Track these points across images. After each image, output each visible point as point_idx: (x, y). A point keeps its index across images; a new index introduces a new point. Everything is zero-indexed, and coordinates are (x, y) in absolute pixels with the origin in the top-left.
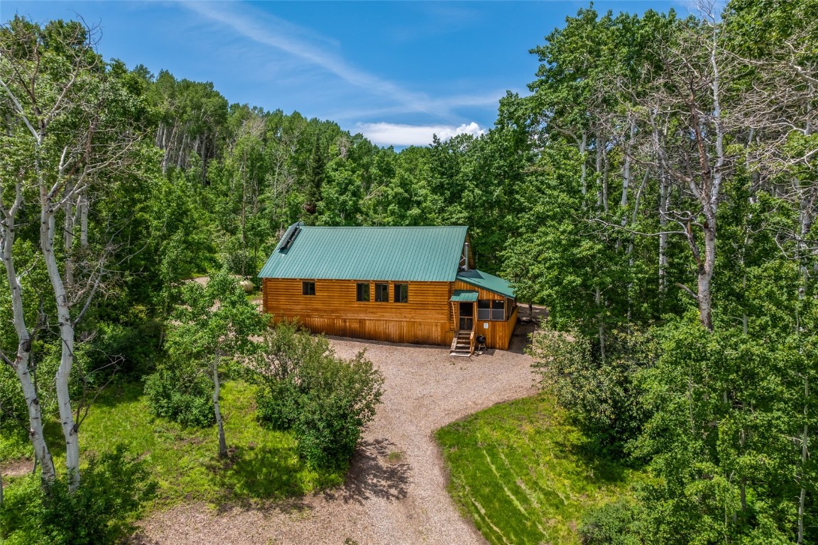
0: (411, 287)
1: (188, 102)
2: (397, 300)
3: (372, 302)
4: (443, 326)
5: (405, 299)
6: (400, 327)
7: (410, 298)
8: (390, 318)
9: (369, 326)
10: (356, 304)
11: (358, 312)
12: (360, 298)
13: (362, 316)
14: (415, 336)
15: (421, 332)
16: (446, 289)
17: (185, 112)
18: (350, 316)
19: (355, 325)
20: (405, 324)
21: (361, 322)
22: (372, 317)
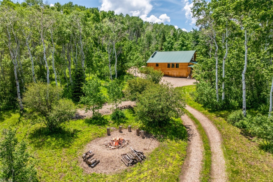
0: (179, 64)
1: (133, 22)
2: (176, 67)
3: (171, 68)
4: (186, 73)
5: (178, 67)
6: (177, 74)
7: (179, 67)
8: (175, 72)
9: (170, 73)
10: (167, 68)
11: (167, 70)
12: (168, 67)
13: (168, 71)
14: (180, 76)
15: (181, 75)
16: (188, 64)
17: (132, 25)
18: (166, 71)
19: (167, 73)
20: (178, 73)
21: (168, 72)
22: (171, 71)
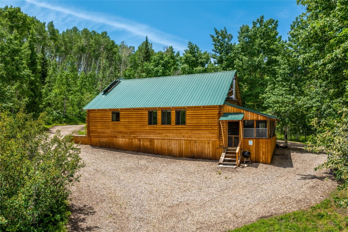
0: (188, 112)
2: (178, 123)
3: (159, 125)
4: (214, 143)
5: (184, 123)
6: (180, 145)
7: (188, 121)
8: (172, 138)
9: (157, 144)
10: (148, 127)
11: (149, 133)
12: (150, 123)
13: (152, 136)
14: (192, 152)
15: (196, 148)
18: (143, 136)
19: (147, 144)
20: (183, 142)
21: (151, 140)
22: (159, 137)
